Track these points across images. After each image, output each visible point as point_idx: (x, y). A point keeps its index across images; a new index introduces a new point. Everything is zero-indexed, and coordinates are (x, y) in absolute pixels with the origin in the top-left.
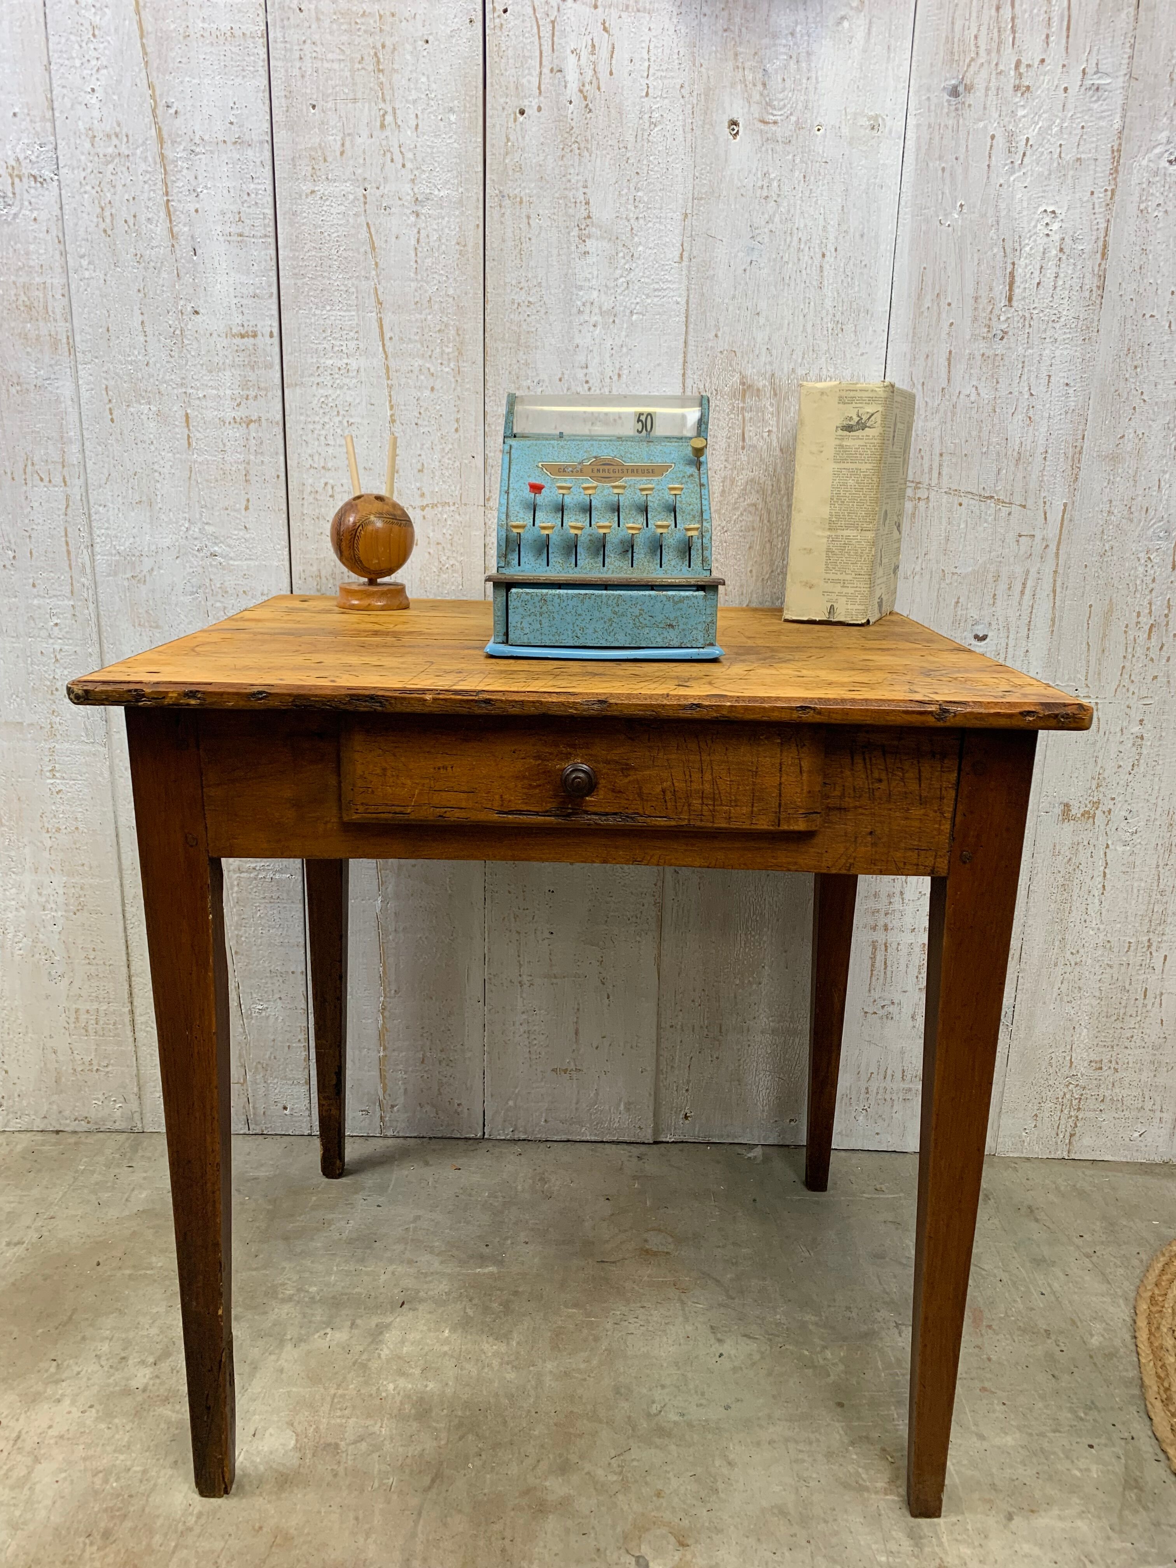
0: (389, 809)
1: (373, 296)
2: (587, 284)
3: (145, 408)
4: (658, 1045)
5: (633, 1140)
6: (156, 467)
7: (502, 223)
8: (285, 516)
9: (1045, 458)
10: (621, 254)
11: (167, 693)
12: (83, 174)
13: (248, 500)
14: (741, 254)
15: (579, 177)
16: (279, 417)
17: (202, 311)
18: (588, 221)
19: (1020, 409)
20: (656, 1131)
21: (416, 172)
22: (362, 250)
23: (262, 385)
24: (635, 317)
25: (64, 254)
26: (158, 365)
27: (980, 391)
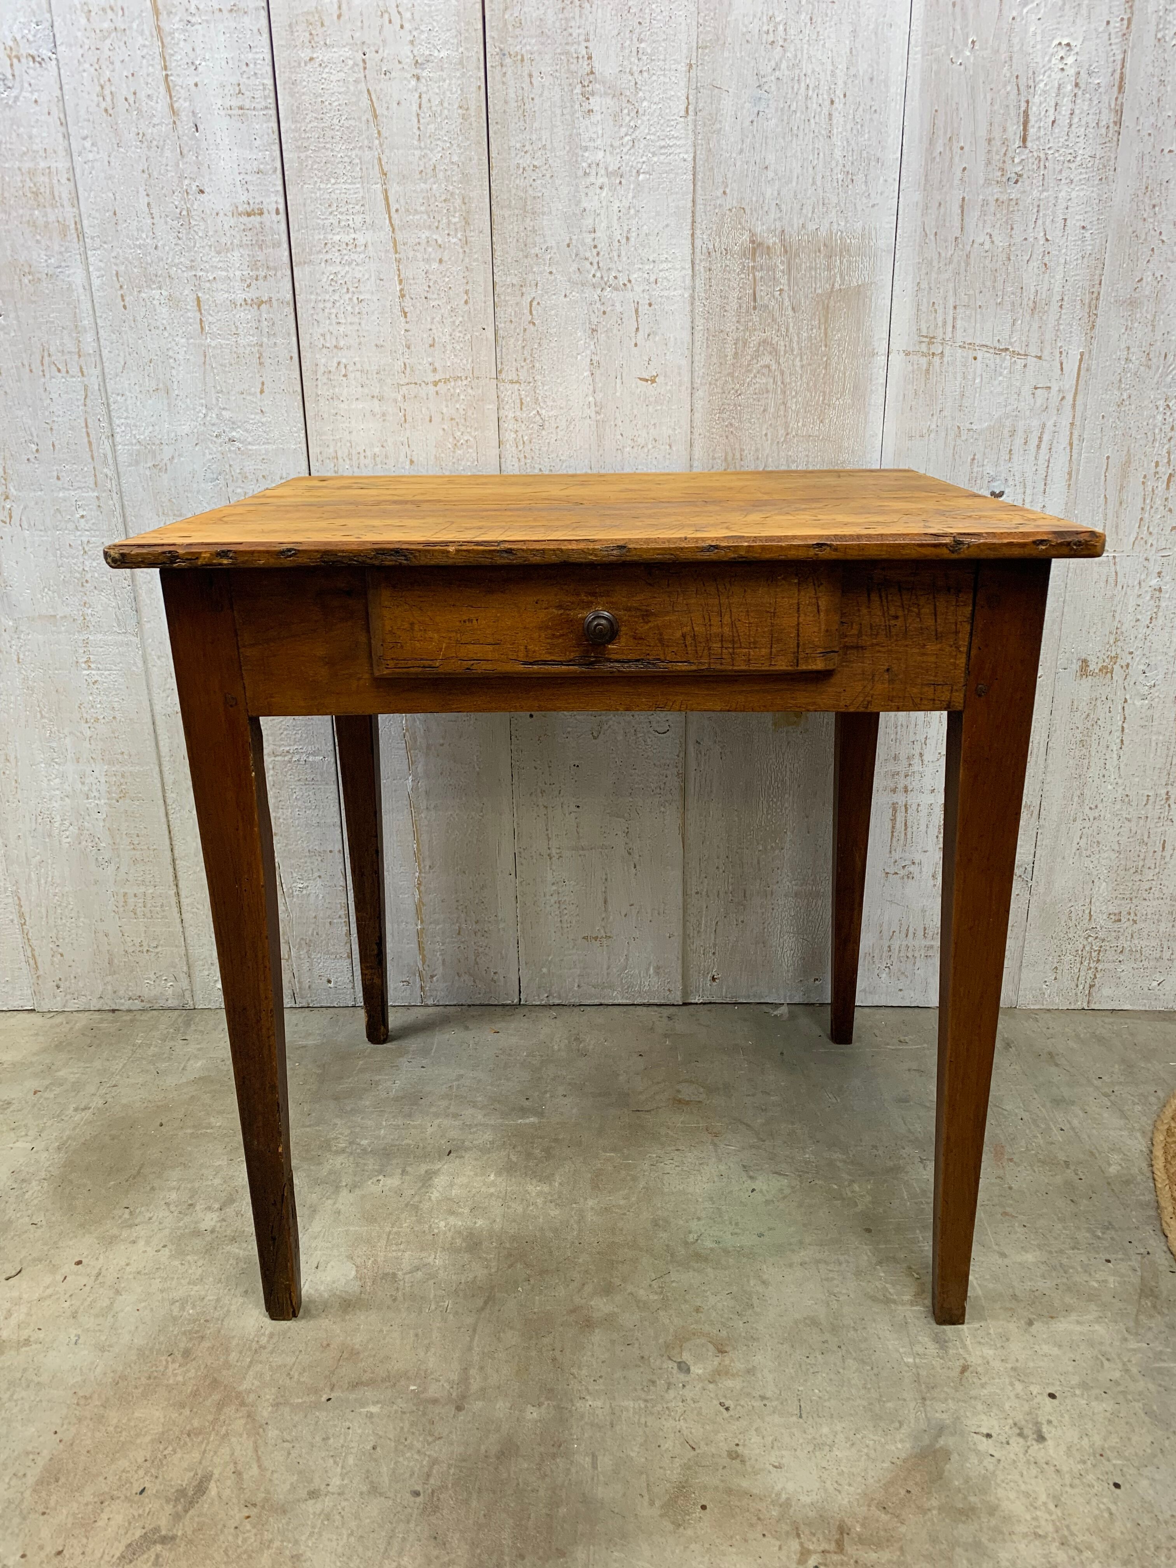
0: (417, 663)
1: (377, 167)
2: (592, 144)
3: (156, 293)
4: (684, 912)
5: (663, 1002)
6: (171, 353)
7: (504, 83)
8: (300, 397)
9: (1061, 307)
10: (626, 111)
11: (200, 553)
12: (81, 51)
13: (263, 384)
14: (747, 105)
15: (581, 30)
16: (290, 296)
17: (207, 190)
18: (591, 77)
19: (1034, 256)
20: (685, 992)
21: (415, 33)
22: (364, 119)
23: (271, 264)
24: (641, 177)
25: (67, 136)
26: (167, 248)
27: (994, 239)
